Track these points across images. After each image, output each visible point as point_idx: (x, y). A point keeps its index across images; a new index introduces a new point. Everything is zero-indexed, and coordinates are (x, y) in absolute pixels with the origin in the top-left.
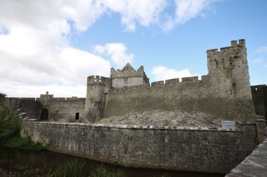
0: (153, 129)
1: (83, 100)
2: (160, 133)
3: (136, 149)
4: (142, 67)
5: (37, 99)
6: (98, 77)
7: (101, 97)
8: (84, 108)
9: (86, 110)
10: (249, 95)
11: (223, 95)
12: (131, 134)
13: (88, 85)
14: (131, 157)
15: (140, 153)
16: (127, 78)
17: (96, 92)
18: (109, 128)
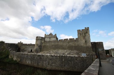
0: (59, 56)
1: (34, 45)
2: (61, 58)
3: (52, 63)
4: (56, 34)
5: (17, 44)
6: (40, 37)
7: (41, 44)
8: (34, 48)
9: (35, 48)
10: (90, 45)
11: (82, 45)
12: (51, 58)
13: (36, 40)
14: (50, 66)
15: (54, 64)
16: (50, 38)
17: (39, 42)
18: (43, 55)
